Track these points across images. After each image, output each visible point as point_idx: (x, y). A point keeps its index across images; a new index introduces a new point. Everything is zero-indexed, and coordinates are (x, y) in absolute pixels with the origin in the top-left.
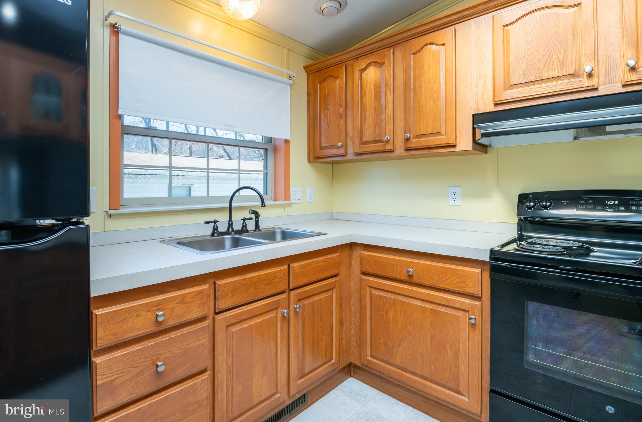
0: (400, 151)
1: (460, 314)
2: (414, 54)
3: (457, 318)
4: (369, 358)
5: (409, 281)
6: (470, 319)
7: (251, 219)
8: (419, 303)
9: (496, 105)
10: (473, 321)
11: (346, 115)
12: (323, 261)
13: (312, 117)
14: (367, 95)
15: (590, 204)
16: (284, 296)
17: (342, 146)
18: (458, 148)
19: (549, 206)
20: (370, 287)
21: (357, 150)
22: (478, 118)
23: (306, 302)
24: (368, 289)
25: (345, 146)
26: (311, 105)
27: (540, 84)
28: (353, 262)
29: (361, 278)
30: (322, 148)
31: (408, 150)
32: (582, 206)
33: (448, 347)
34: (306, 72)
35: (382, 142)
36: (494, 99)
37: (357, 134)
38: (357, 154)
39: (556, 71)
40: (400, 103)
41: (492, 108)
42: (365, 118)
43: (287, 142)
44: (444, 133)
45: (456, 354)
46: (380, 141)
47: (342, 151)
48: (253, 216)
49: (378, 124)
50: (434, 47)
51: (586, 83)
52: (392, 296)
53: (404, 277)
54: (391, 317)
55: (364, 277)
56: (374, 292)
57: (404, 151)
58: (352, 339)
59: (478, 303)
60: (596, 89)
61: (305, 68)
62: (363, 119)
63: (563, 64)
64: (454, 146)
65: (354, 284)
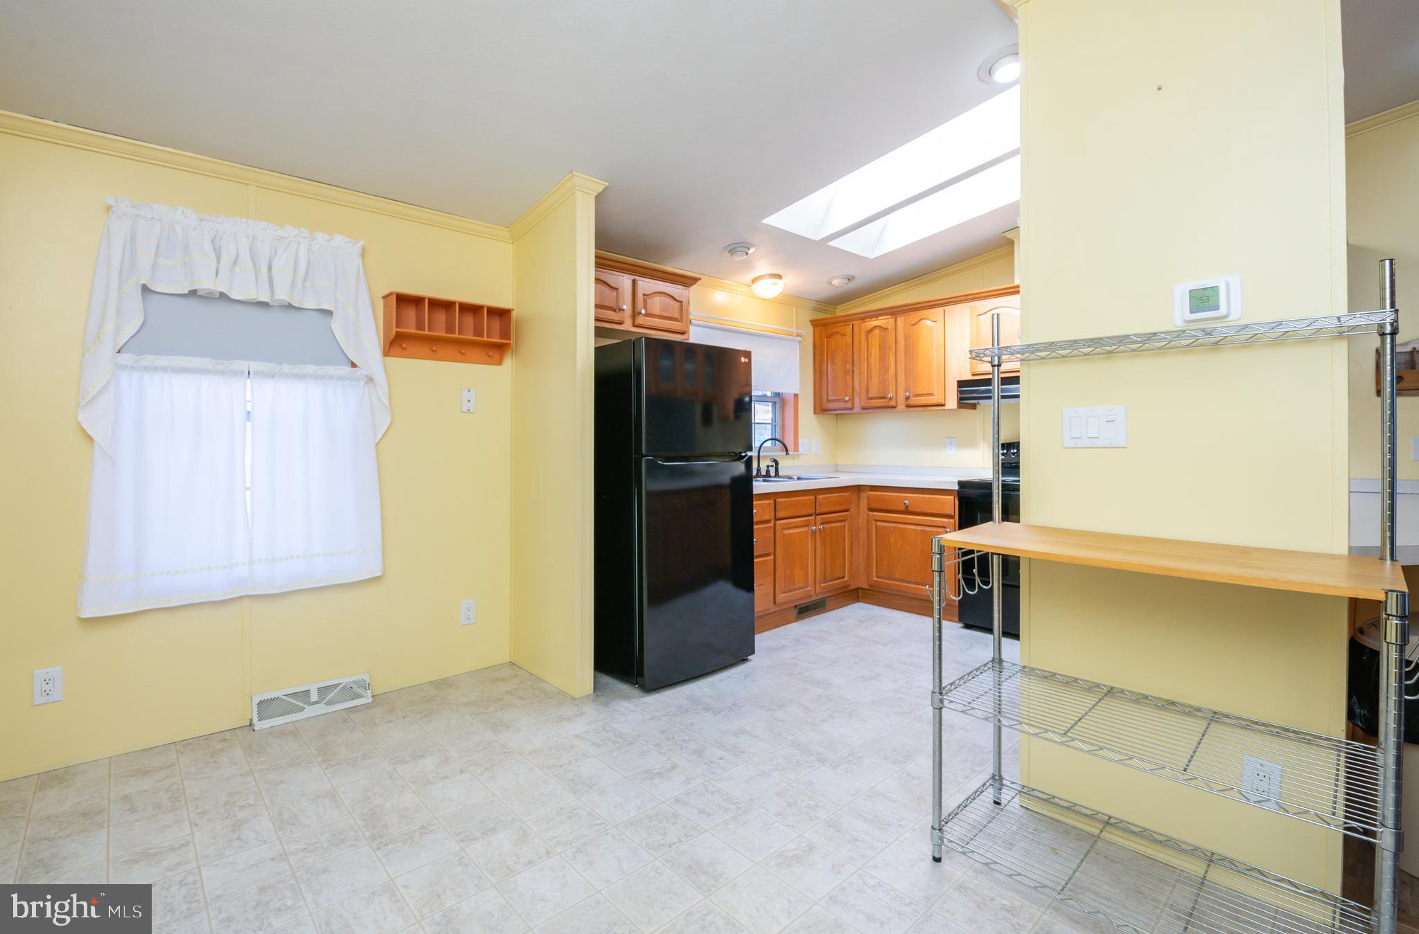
0: (901, 406)
1: (941, 529)
2: (912, 325)
4: (875, 579)
5: (907, 511)
7: (772, 466)
8: (913, 527)
9: (973, 375)
11: (853, 371)
12: (838, 497)
13: (818, 370)
14: (873, 355)
16: (812, 518)
17: (849, 400)
18: (946, 407)
20: (876, 520)
21: (863, 405)
22: (961, 384)
23: (827, 526)
24: (874, 522)
25: (852, 399)
26: (818, 357)
28: (861, 502)
29: (868, 514)
30: (828, 401)
31: (908, 406)
34: (812, 325)
35: (886, 398)
36: (972, 371)
37: (864, 391)
38: (864, 408)
40: (901, 366)
41: (971, 378)
42: (871, 376)
43: (796, 396)
44: (936, 394)
46: (884, 398)
47: (849, 405)
48: (774, 464)
49: (883, 382)
50: (927, 322)
52: (893, 525)
53: (902, 508)
54: (892, 541)
55: (870, 513)
56: (879, 524)
57: (904, 407)
58: (861, 567)
59: (952, 520)
61: (811, 321)
62: (869, 377)
64: (944, 405)
65: (862, 520)
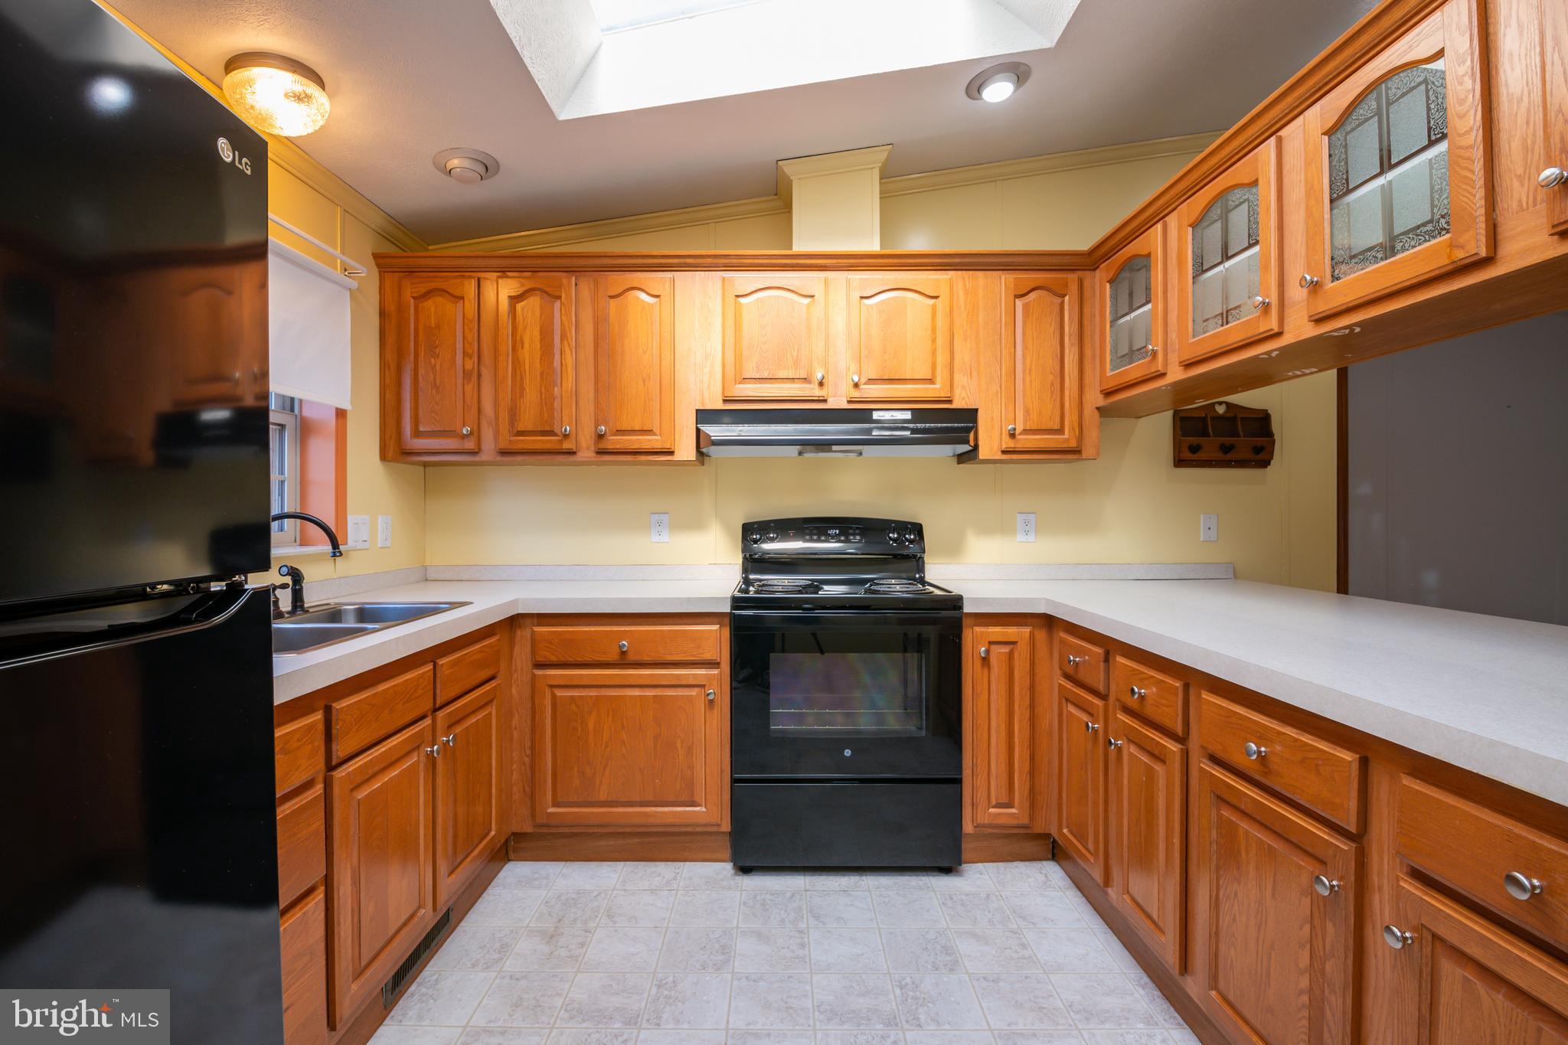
0: (586, 453)
1: (694, 692)
2: (611, 297)
3: (689, 698)
4: (551, 810)
5: (624, 661)
6: (708, 695)
7: (284, 586)
8: (636, 692)
9: (725, 401)
10: (711, 697)
11: (479, 375)
12: (481, 651)
14: (526, 345)
15: (815, 535)
16: (428, 721)
17: (471, 433)
18: (677, 457)
19: (776, 538)
20: (552, 686)
21: (504, 445)
22: (705, 416)
23: (458, 729)
24: (547, 690)
25: (476, 434)
27: (774, 383)
28: (517, 649)
29: (534, 675)
30: (417, 433)
31: (601, 452)
32: (808, 537)
33: (679, 746)
34: (378, 265)
35: (555, 435)
36: (723, 393)
37: (504, 417)
38: (504, 453)
39: (790, 371)
40: (586, 373)
41: (720, 406)
42: (522, 389)
43: (341, 414)
44: (658, 432)
45: (690, 750)
46: (552, 433)
47: (470, 445)
49: (547, 402)
50: (643, 296)
51: (817, 392)
52: (593, 693)
53: (613, 656)
54: (591, 726)
55: (539, 672)
56: (559, 693)
57: (594, 454)
58: (515, 789)
59: (715, 672)
60: (825, 401)
61: (374, 256)
62: (519, 390)
63: (796, 364)
64: (672, 453)
